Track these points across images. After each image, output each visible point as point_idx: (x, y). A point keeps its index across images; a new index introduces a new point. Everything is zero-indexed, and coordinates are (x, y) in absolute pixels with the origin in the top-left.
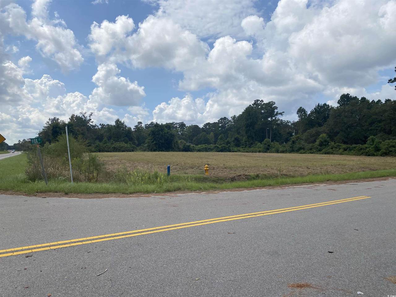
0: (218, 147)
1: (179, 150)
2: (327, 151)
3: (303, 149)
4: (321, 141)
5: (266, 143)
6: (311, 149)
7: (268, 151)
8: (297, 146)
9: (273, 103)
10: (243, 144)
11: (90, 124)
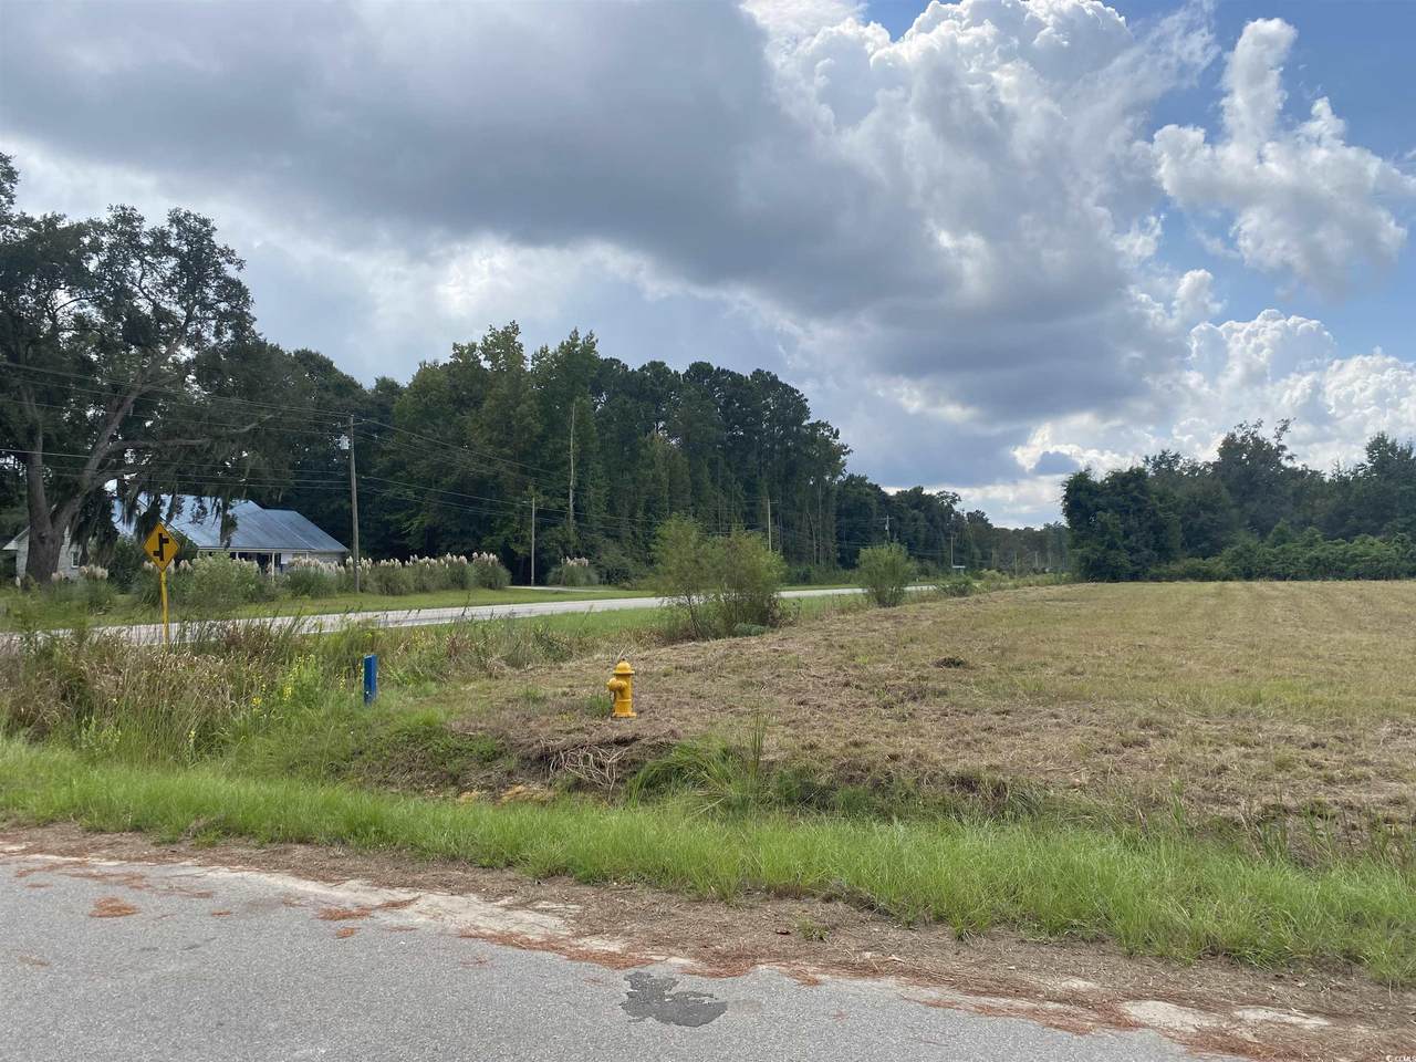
11: (1284, 468)
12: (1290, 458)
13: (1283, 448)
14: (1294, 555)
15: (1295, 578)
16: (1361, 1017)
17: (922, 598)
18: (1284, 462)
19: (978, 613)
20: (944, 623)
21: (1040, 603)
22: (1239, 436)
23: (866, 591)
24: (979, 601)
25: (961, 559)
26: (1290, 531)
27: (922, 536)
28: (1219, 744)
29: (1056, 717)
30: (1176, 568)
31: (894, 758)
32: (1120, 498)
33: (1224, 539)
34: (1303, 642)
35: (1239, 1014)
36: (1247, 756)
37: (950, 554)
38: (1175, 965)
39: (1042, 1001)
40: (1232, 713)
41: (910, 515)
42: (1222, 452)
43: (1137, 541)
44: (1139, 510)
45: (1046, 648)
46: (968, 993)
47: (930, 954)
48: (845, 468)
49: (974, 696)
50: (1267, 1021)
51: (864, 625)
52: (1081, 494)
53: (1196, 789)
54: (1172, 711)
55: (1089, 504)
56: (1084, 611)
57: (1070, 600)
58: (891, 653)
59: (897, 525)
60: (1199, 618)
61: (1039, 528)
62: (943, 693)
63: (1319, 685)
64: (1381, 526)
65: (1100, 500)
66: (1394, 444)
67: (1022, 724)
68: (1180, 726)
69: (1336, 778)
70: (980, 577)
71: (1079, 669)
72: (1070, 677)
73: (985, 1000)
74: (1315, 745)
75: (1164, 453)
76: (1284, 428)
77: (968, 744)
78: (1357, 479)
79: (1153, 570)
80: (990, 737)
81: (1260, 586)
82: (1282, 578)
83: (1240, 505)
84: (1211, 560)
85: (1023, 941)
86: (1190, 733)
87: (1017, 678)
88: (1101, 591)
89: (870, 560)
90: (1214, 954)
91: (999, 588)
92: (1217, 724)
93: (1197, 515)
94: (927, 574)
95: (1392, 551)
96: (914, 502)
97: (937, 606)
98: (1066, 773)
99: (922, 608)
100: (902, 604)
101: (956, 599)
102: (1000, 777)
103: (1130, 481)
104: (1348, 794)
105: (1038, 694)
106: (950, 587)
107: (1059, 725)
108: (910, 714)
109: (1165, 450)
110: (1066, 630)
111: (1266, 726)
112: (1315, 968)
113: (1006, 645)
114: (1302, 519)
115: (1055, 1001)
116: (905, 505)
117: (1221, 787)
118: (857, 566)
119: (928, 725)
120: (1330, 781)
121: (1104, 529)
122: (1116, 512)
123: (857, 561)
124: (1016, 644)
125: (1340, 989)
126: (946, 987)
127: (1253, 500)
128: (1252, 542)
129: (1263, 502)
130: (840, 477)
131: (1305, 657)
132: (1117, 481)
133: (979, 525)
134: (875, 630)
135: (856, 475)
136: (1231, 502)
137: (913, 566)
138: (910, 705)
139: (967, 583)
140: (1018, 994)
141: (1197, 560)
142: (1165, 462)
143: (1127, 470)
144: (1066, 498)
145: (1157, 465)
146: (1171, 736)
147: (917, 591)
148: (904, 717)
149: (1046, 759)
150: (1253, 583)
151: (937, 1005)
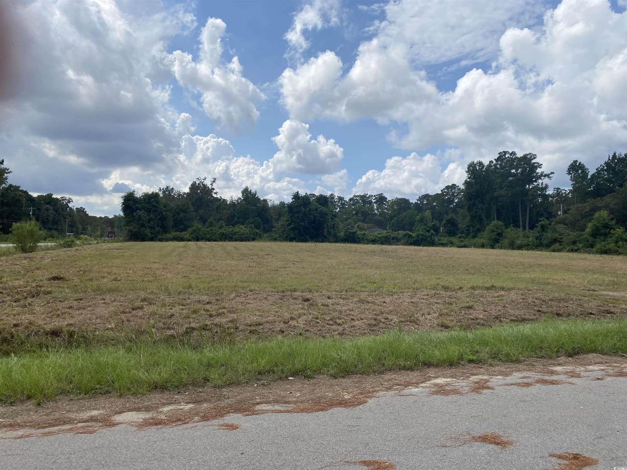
0: (410, 236)
1: (337, 240)
2: (605, 247)
3: (560, 242)
4: (594, 225)
5: (494, 229)
6: (574, 243)
7: (497, 245)
8: (549, 235)
9: (531, 157)
10: (463, 231)
11: (213, 197)
12: (216, 193)
13: (213, 189)
14: (214, 231)
15: (215, 241)
16: (206, 400)
17: (47, 249)
18: (213, 195)
19: (76, 255)
20: (57, 260)
21: (107, 251)
22: (197, 183)
23: (15, 245)
24: (77, 250)
25: (72, 230)
26: (214, 222)
27: (51, 218)
28: (172, 305)
29: (104, 300)
30: (168, 236)
31: (15, 325)
32: (147, 205)
33: (189, 224)
34: (212, 265)
35: (161, 410)
36: (182, 309)
37: (66, 227)
38: (139, 396)
39: (76, 424)
40: (179, 293)
41: (44, 207)
42: (190, 189)
43: (154, 224)
44: (155, 211)
45: (105, 270)
46: (39, 428)
47: (22, 415)
48: (7, 180)
49: (66, 293)
50: (172, 410)
51: (11, 262)
52: (130, 202)
53: (161, 325)
54: (156, 294)
55: (133, 207)
56: (126, 254)
57: (121, 249)
58: (25, 275)
59: (37, 212)
60: (175, 256)
61: (111, 217)
62: (50, 293)
63: (214, 280)
64: (245, 222)
65: (138, 205)
66: (251, 191)
67: (87, 304)
68: (158, 300)
69: (213, 315)
70: (79, 239)
71: (119, 278)
72: (114, 282)
73: (47, 430)
74: (208, 303)
75: (167, 187)
76: (214, 181)
77: (58, 315)
78: (238, 203)
79: (160, 237)
80: (71, 311)
81: (200, 243)
82: (209, 240)
83: (196, 211)
84: (183, 233)
85: (71, 400)
86: (161, 302)
87: (89, 284)
88: (136, 245)
89: (19, 229)
90: (156, 388)
91: (90, 244)
92: (173, 298)
93: (179, 214)
94: (53, 237)
95: (248, 231)
96: (47, 201)
97: (55, 252)
98: (105, 324)
99: (46, 253)
100: (36, 251)
101: (66, 249)
102: (73, 328)
103: (152, 198)
104: (217, 320)
105: (99, 290)
106: (64, 244)
107: (105, 303)
108: (29, 304)
109: (168, 186)
110: (117, 262)
111: (192, 297)
112: (193, 386)
113: (86, 270)
114: (218, 218)
115: (82, 422)
116: (42, 202)
117: (171, 323)
118: (11, 232)
119: (38, 309)
120: (211, 316)
121: (140, 218)
122: (146, 211)
123: (10, 229)
124: (92, 268)
125: (200, 392)
126: (27, 428)
127: (201, 209)
128: (200, 226)
129: (205, 210)
130: (4, 185)
131: (211, 270)
132: (146, 198)
133: (81, 214)
134: (17, 265)
135: (14, 184)
136: (193, 210)
137: (43, 233)
138: (30, 300)
139: (73, 241)
140: (65, 423)
141: (178, 233)
142: (168, 191)
143: (151, 193)
144: (123, 204)
145: (164, 192)
146: (153, 304)
147: (45, 246)
148: (26, 306)
149: (97, 318)
150: (199, 242)
151: (21, 437)
